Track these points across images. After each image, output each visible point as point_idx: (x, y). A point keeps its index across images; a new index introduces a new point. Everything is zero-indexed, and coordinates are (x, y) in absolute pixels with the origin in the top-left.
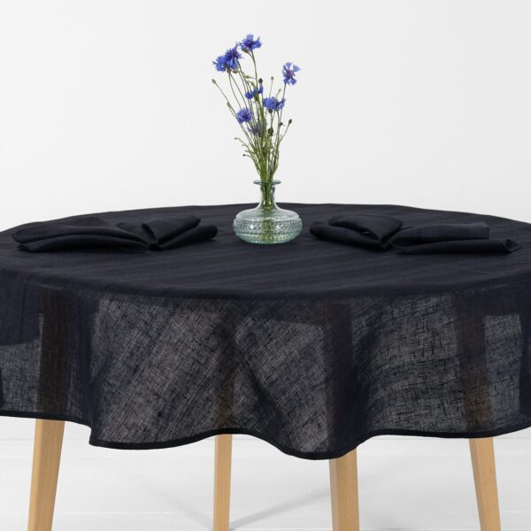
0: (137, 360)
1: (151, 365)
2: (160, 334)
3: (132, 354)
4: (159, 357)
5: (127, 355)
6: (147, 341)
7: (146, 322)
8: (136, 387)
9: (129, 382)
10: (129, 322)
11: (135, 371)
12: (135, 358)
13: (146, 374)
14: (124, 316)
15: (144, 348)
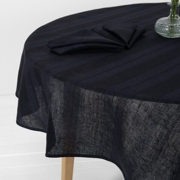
0: (161, 145)
1: (168, 146)
2: (173, 127)
3: (158, 141)
4: (173, 140)
5: (155, 142)
6: (166, 132)
7: (165, 120)
8: (161, 161)
9: (157, 158)
10: (154, 120)
11: (161, 151)
12: (160, 143)
13: (166, 152)
14: (150, 116)
15: (165, 136)
